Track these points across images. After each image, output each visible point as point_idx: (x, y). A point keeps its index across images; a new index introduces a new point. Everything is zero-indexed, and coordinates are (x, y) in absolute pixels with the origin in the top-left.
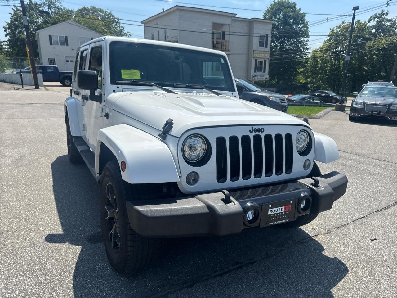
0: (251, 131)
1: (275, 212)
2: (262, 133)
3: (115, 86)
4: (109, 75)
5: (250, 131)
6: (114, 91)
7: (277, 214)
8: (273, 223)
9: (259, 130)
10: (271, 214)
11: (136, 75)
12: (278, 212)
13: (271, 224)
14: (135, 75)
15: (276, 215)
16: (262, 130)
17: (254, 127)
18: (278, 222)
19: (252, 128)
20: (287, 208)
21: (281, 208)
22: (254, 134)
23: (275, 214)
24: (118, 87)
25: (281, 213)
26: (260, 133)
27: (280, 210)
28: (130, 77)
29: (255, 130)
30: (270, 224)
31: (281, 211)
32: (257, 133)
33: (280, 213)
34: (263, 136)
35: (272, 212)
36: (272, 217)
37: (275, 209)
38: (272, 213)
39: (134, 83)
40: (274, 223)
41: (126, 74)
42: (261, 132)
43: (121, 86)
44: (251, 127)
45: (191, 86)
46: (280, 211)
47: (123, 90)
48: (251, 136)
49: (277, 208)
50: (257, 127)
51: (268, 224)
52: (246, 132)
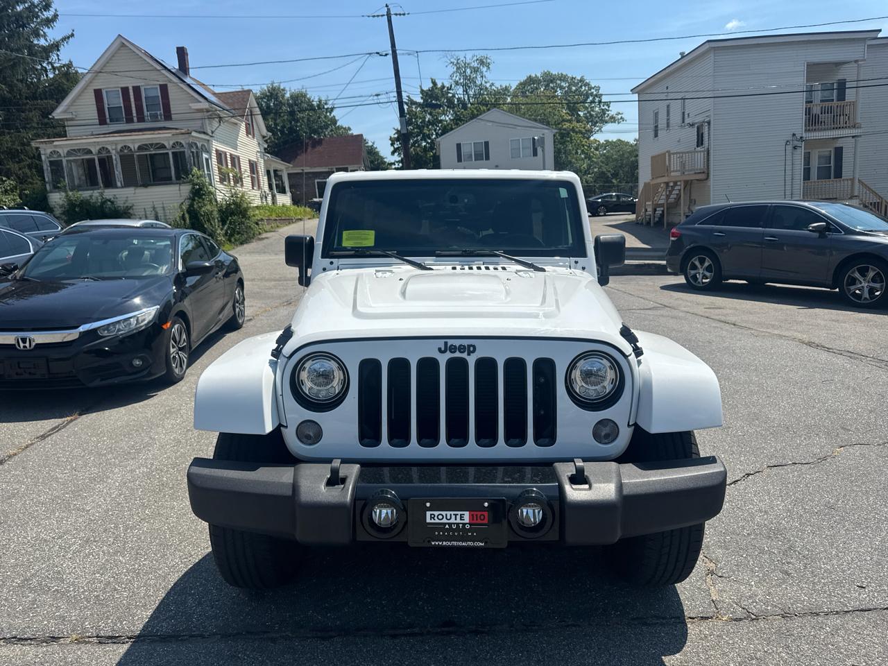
0: (443, 349)
1: (444, 521)
2: (469, 354)
3: (329, 260)
4: (322, 243)
5: (440, 350)
6: (324, 270)
7: (450, 524)
8: (440, 543)
9: (462, 349)
10: (433, 521)
11: (368, 238)
12: (453, 521)
13: (437, 543)
14: (366, 239)
15: (447, 526)
16: (471, 350)
17: (450, 342)
18: (455, 543)
19: (446, 344)
20: (477, 515)
21: (459, 513)
22: (449, 355)
23: (445, 524)
24: (332, 263)
25: (461, 525)
26: (464, 355)
27: (458, 517)
28: (357, 243)
29: (453, 349)
30: (433, 543)
31: (461, 519)
32: (457, 354)
33: (458, 524)
34: (471, 360)
35: (436, 518)
36: (436, 529)
37: (444, 513)
38: (437, 521)
39: (360, 253)
40: (444, 543)
41: (350, 239)
42: (466, 353)
43: (337, 259)
44: (443, 341)
45: (472, 252)
46: (458, 521)
47: (340, 266)
48: (443, 360)
49: (449, 513)
50: (457, 343)
51: (429, 541)
52: (431, 351)
